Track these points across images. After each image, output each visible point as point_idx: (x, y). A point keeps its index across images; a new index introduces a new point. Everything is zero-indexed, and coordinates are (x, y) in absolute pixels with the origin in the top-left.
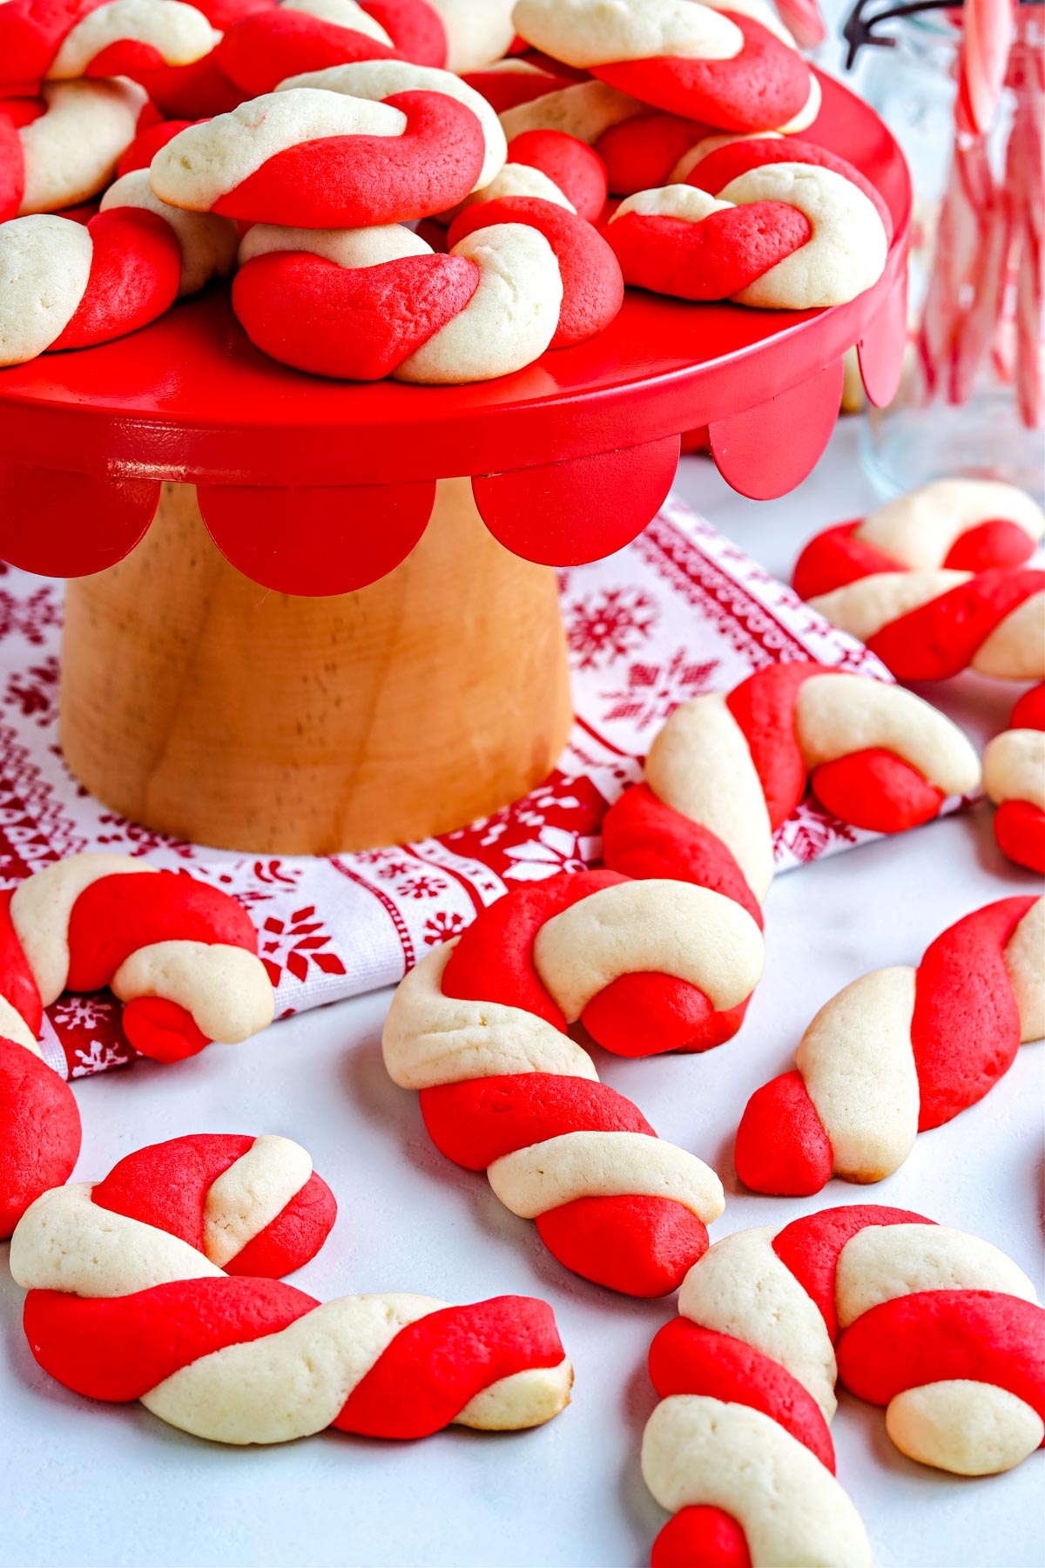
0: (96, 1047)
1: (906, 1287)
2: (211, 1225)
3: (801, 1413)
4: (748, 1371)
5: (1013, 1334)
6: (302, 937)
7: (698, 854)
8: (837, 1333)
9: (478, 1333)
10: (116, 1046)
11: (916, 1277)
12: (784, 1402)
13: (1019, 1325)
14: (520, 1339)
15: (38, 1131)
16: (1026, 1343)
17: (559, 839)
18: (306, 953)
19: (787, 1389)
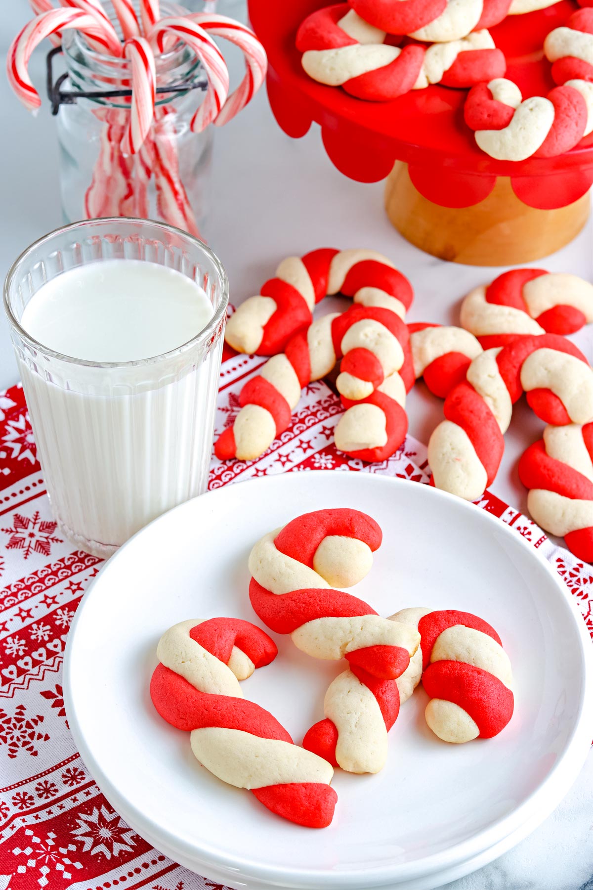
3: (389, 697)
5: (479, 693)
8: (427, 663)
11: (460, 655)
13: (484, 690)
16: (483, 698)
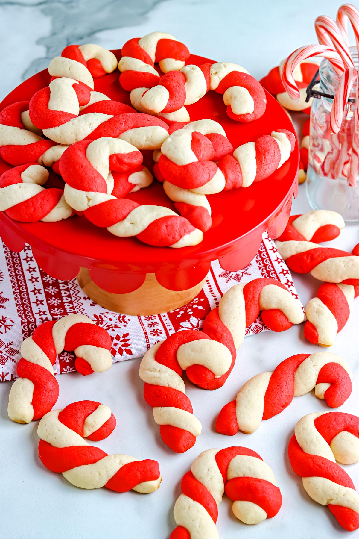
0: (68, 367)
1: (243, 475)
2: (85, 428)
3: (211, 505)
4: (200, 494)
5: (263, 493)
6: (124, 343)
7: (223, 337)
8: (226, 481)
9: (139, 471)
10: (73, 368)
11: (245, 473)
12: (207, 503)
13: (265, 491)
14: (148, 474)
15: (47, 396)
17: (194, 321)
18: (123, 348)
19: (209, 499)
